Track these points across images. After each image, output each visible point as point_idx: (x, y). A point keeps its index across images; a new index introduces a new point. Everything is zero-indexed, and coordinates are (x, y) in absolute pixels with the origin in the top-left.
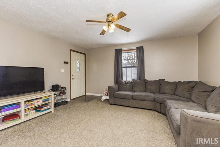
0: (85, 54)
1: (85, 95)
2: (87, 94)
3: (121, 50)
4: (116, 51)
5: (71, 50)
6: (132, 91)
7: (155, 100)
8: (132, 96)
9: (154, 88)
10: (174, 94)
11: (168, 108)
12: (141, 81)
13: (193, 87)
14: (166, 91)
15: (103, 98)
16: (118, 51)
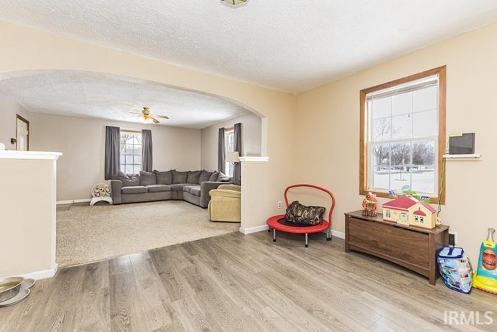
0: (27, 121)
3: (118, 129)
4: (109, 128)
5: (17, 115)
6: (140, 185)
7: (172, 189)
8: (148, 189)
9: (166, 179)
10: (186, 183)
11: (187, 190)
12: (151, 173)
13: (200, 175)
14: (179, 181)
15: (95, 200)
16: (113, 130)
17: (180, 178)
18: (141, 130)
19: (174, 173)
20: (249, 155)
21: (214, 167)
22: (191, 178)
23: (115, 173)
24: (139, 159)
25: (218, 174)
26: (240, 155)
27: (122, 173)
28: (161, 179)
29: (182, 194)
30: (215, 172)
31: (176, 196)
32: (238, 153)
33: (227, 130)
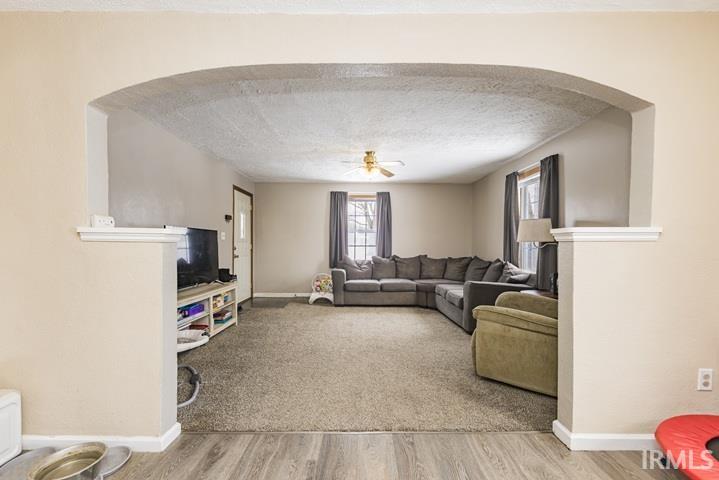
0: (251, 195)
1: (252, 298)
2: (255, 295)
3: (345, 194)
4: (334, 195)
5: (235, 188)
6: (372, 279)
7: (418, 289)
8: (382, 286)
9: (411, 270)
10: (443, 278)
11: (442, 293)
12: (388, 260)
13: (468, 265)
14: (432, 274)
15: (314, 296)
16: (339, 196)
17: (432, 270)
18: (375, 193)
19: (422, 260)
20: (578, 224)
21: (495, 251)
22: (452, 269)
23: (341, 259)
24: (372, 238)
25: (503, 266)
26: (556, 225)
27: (349, 260)
28: (403, 269)
29: (434, 299)
30: (498, 260)
31: (424, 301)
32: (549, 221)
33: (522, 175)
